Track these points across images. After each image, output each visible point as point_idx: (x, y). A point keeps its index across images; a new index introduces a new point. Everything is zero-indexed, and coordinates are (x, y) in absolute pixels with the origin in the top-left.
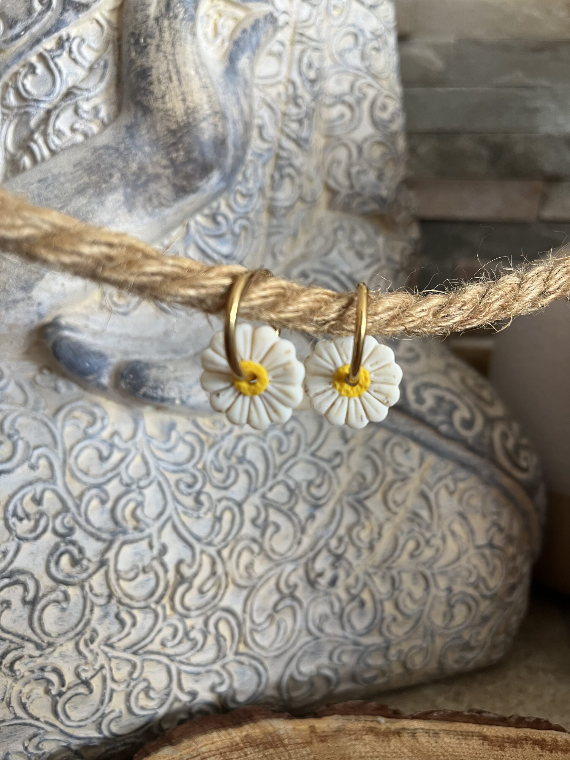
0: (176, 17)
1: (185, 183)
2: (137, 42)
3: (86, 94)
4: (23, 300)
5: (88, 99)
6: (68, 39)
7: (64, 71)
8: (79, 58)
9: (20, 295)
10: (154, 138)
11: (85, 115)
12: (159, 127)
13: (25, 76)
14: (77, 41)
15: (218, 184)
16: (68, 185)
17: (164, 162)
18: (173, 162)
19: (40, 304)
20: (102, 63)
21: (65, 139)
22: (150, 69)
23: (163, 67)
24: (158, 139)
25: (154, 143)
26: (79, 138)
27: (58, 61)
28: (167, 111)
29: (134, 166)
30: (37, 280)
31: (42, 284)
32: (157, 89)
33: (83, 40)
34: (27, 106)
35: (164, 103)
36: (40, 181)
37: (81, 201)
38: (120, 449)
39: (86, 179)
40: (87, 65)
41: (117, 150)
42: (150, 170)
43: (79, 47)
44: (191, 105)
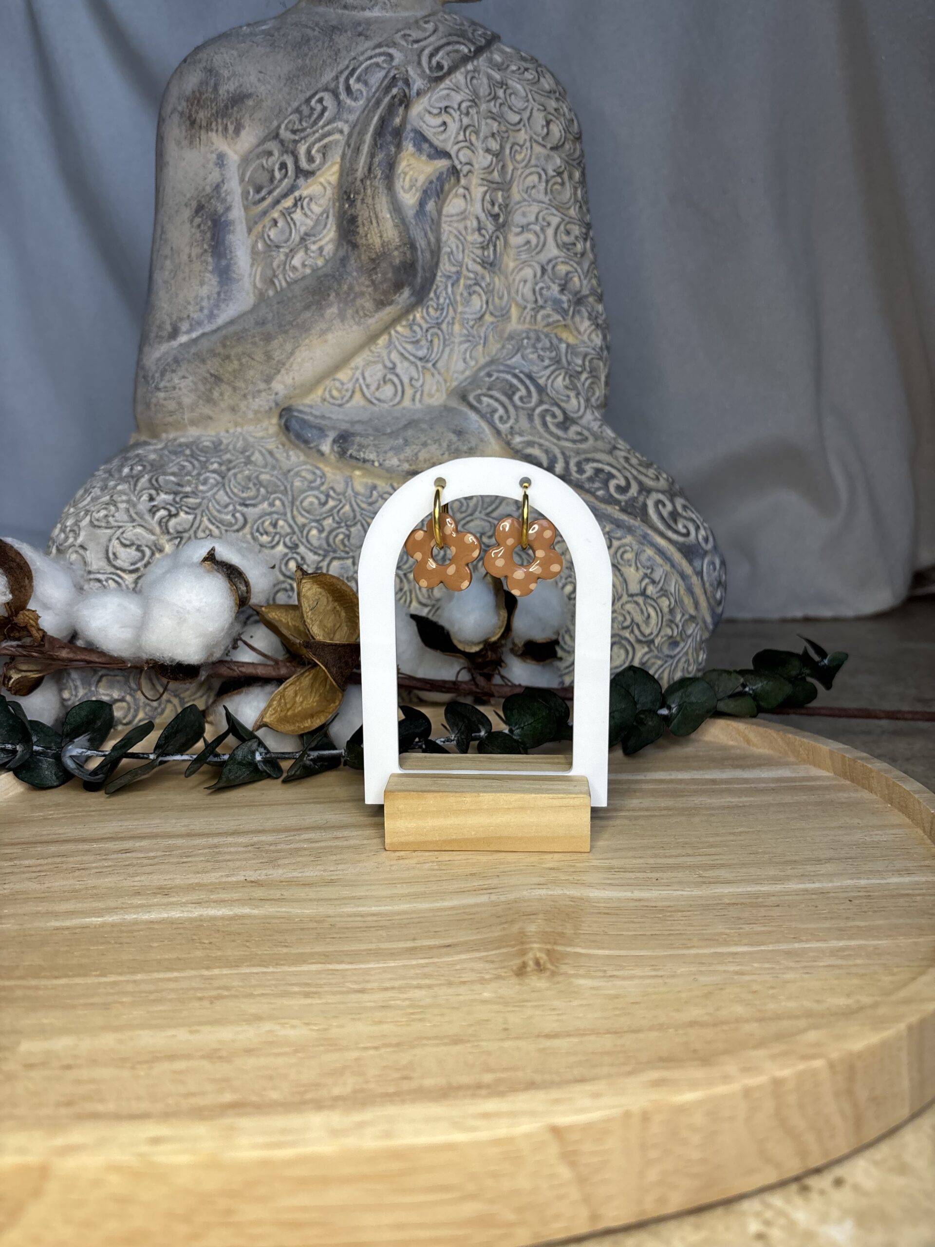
0: (375, 177)
1: (382, 297)
2: (349, 197)
3: (313, 239)
4: (265, 390)
5: (314, 243)
6: (300, 199)
7: (298, 224)
8: (309, 213)
9: (262, 386)
10: (360, 265)
11: (312, 255)
12: (363, 257)
13: (270, 229)
14: (307, 200)
15: (409, 298)
16: (298, 304)
17: (367, 283)
18: (373, 282)
19: (276, 394)
20: (325, 215)
21: (297, 274)
22: (357, 217)
23: (366, 214)
24: (362, 266)
25: (360, 269)
26: (308, 271)
27: (294, 216)
28: (369, 245)
29: (345, 287)
30: (276, 374)
31: (279, 377)
32: (361, 230)
33: (311, 199)
34: (271, 251)
35: (367, 240)
36: (278, 303)
37: (308, 314)
38: (333, 498)
39: (311, 299)
40: (314, 217)
41: (333, 277)
42: (357, 289)
43: (308, 204)
44: (386, 240)
